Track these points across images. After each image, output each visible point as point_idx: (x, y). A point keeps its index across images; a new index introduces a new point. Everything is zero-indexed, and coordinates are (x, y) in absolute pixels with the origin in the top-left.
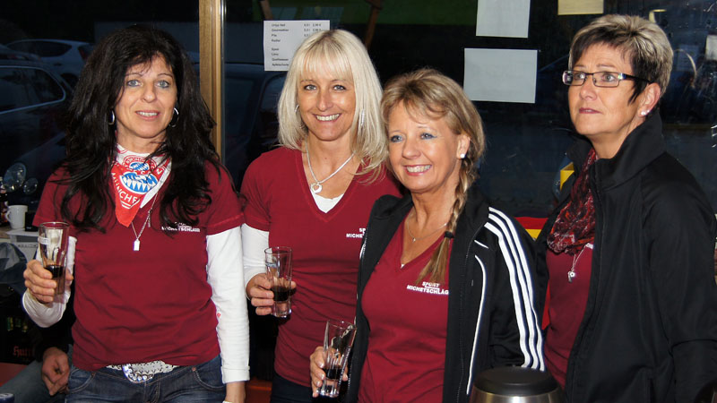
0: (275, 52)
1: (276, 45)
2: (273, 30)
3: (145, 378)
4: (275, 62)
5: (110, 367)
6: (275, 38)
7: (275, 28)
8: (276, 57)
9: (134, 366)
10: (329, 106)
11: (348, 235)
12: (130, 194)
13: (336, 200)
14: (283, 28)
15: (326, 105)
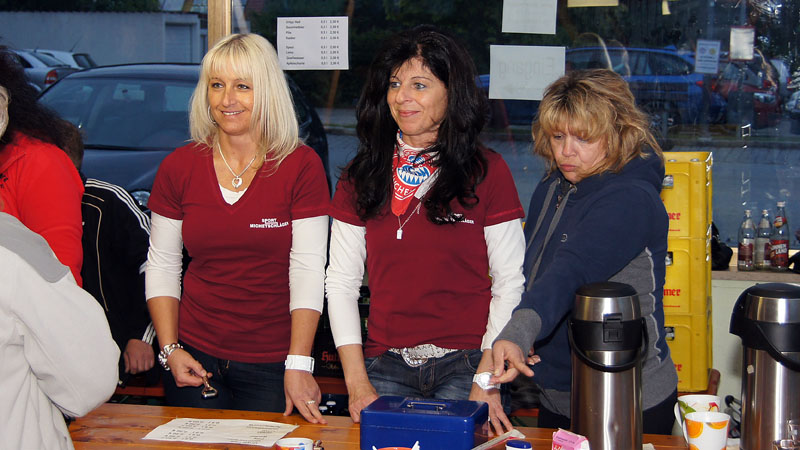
0: (290, 50)
1: (290, 43)
2: (287, 27)
3: (420, 362)
4: (289, 61)
5: (392, 350)
6: (289, 36)
7: (289, 25)
8: (291, 55)
9: (410, 350)
10: (232, 102)
11: (252, 226)
12: (404, 186)
13: (241, 193)
14: (297, 25)
15: (230, 101)
